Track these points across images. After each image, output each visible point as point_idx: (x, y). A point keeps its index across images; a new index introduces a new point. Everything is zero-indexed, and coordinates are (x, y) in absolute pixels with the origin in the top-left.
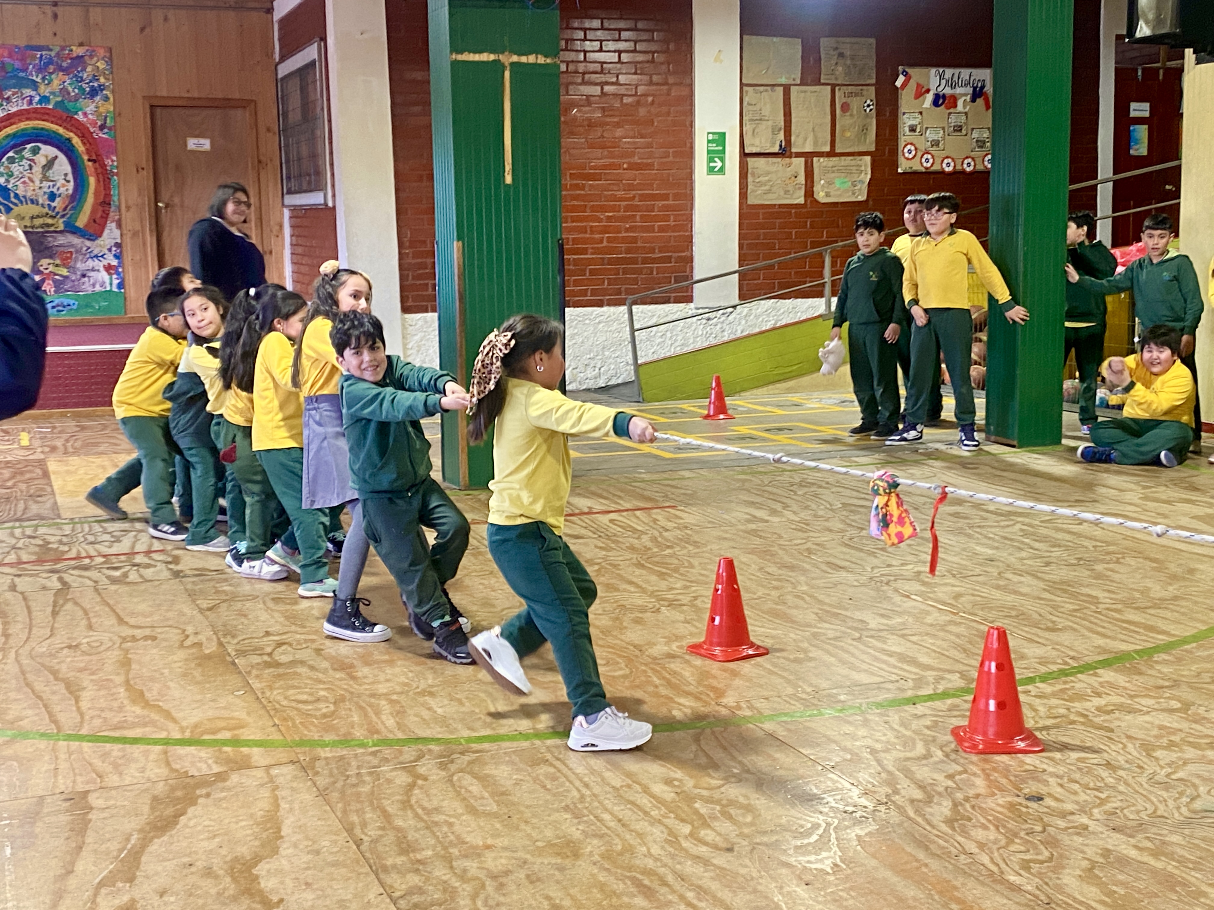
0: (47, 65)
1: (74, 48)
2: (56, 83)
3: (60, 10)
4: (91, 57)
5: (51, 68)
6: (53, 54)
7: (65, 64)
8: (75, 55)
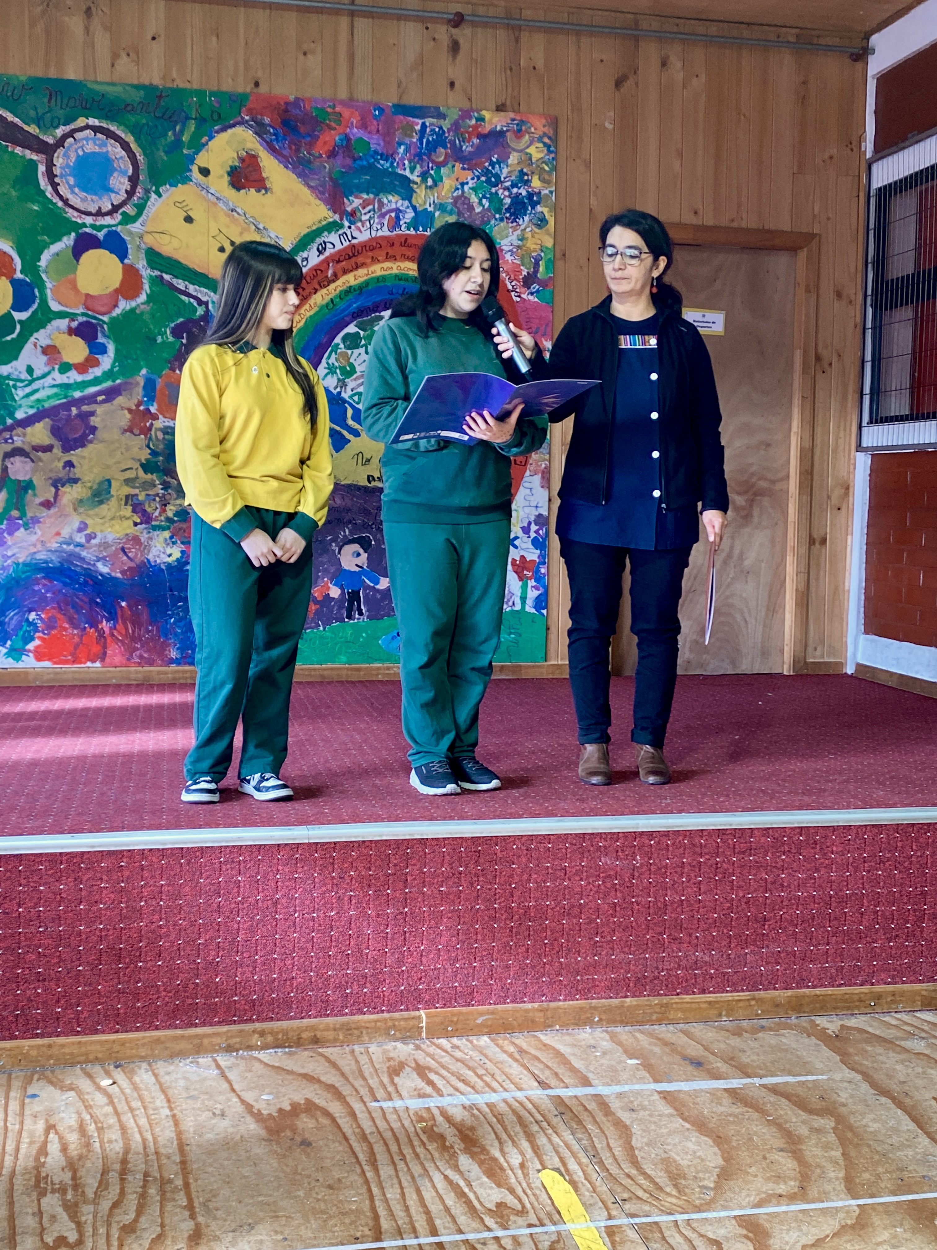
0: (432, 147)
1: (486, 114)
2: (448, 184)
3: (464, 34)
4: (519, 134)
5: (441, 154)
6: (446, 125)
7: (467, 148)
8: (487, 128)
